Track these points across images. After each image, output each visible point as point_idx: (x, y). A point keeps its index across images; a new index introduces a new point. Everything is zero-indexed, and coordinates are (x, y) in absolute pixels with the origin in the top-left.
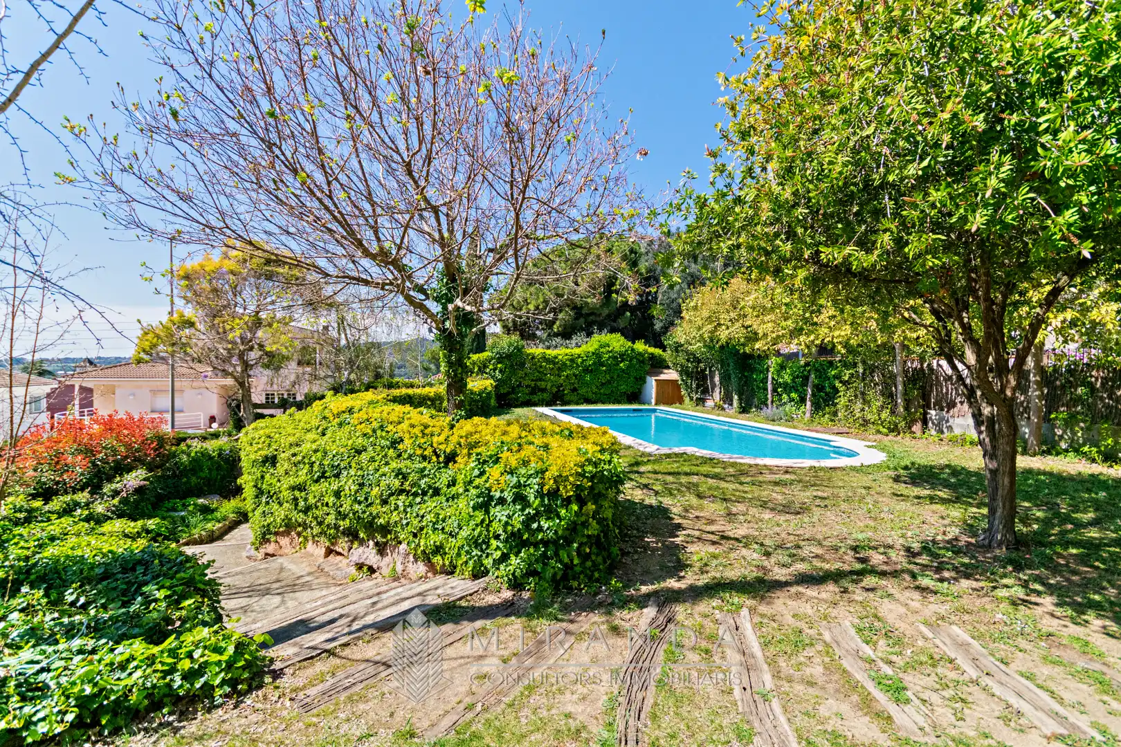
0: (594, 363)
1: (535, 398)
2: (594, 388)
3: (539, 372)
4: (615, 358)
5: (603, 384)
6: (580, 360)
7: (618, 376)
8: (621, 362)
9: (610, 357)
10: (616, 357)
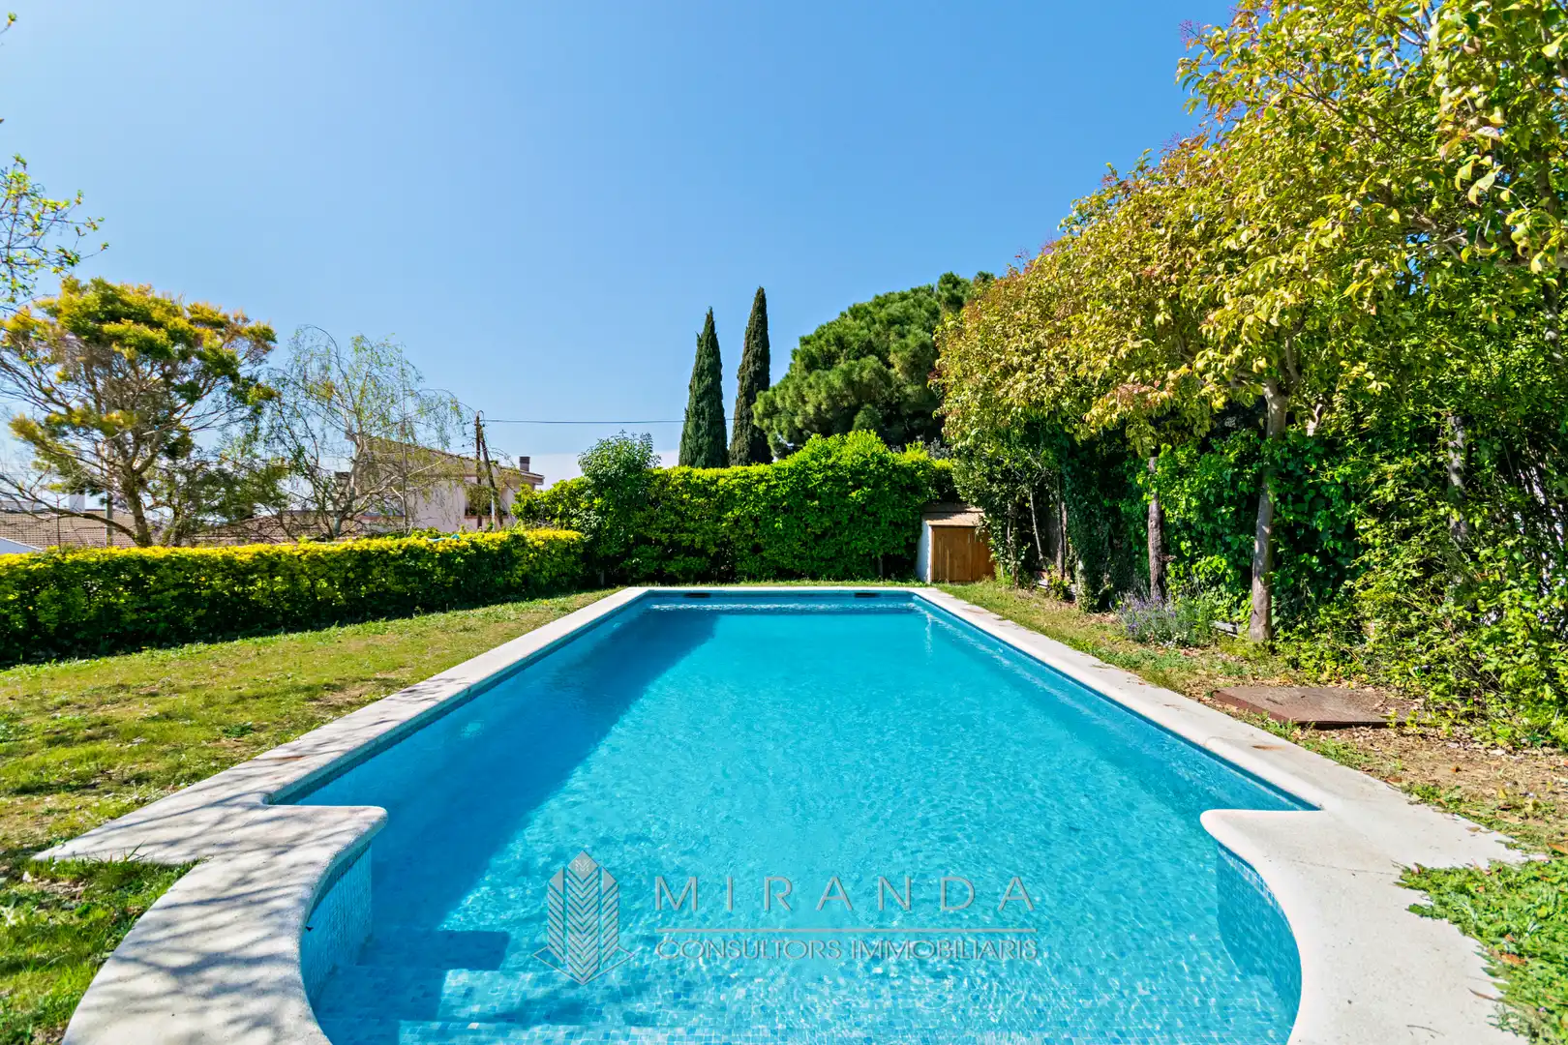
0: (793, 492)
1: (672, 568)
2: (796, 545)
3: (677, 513)
4: (839, 480)
5: (817, 538)
6: (762, 487)
7: (851, 519)
8: (854, 488)
9: (826, 479)
10: (843, 480)
